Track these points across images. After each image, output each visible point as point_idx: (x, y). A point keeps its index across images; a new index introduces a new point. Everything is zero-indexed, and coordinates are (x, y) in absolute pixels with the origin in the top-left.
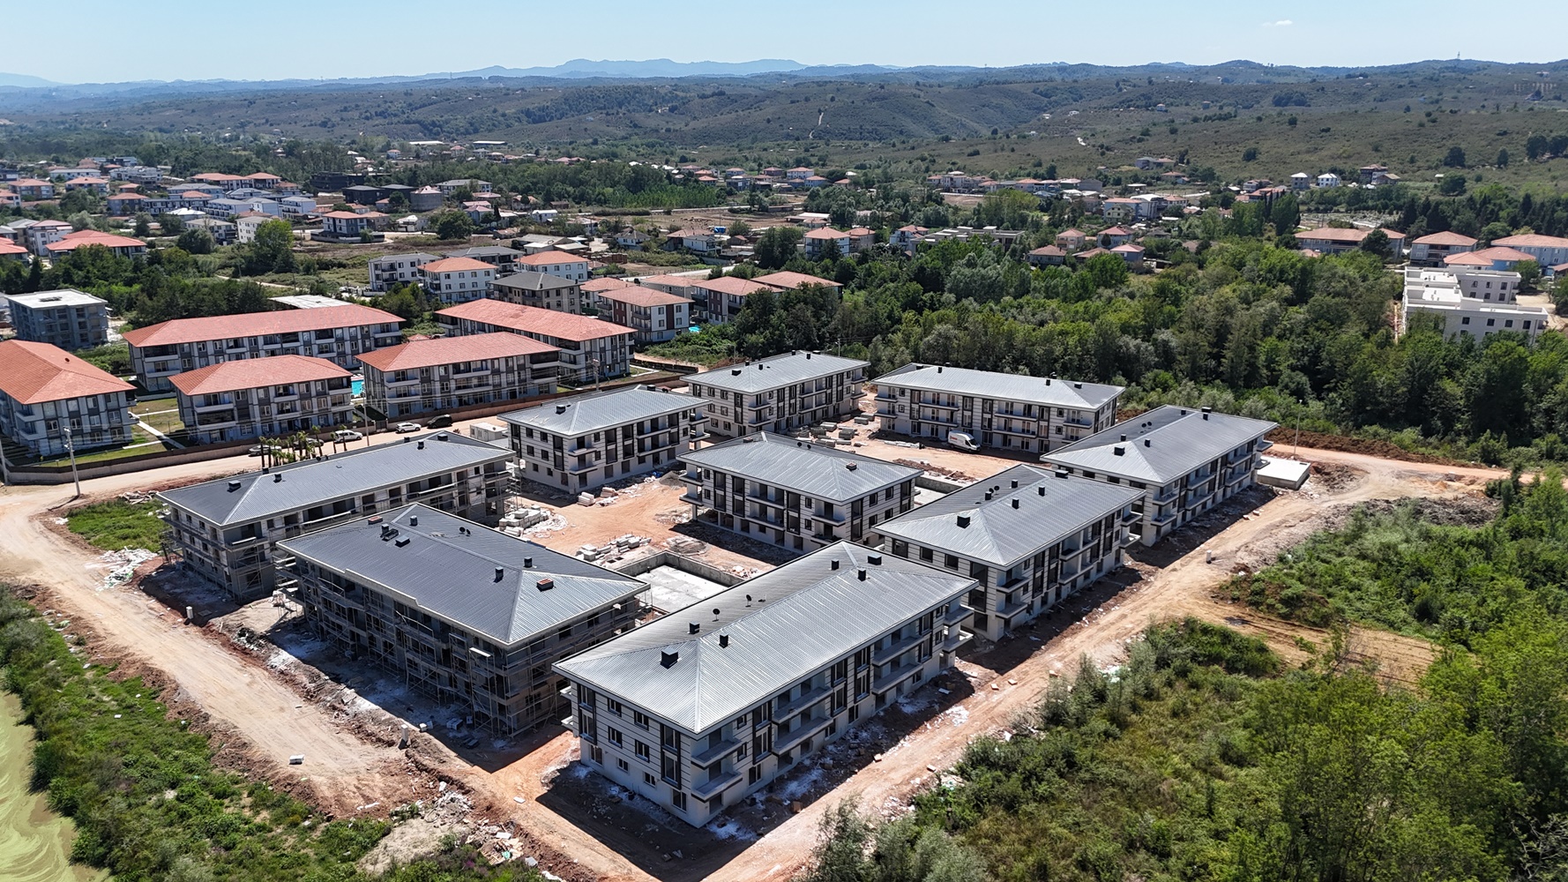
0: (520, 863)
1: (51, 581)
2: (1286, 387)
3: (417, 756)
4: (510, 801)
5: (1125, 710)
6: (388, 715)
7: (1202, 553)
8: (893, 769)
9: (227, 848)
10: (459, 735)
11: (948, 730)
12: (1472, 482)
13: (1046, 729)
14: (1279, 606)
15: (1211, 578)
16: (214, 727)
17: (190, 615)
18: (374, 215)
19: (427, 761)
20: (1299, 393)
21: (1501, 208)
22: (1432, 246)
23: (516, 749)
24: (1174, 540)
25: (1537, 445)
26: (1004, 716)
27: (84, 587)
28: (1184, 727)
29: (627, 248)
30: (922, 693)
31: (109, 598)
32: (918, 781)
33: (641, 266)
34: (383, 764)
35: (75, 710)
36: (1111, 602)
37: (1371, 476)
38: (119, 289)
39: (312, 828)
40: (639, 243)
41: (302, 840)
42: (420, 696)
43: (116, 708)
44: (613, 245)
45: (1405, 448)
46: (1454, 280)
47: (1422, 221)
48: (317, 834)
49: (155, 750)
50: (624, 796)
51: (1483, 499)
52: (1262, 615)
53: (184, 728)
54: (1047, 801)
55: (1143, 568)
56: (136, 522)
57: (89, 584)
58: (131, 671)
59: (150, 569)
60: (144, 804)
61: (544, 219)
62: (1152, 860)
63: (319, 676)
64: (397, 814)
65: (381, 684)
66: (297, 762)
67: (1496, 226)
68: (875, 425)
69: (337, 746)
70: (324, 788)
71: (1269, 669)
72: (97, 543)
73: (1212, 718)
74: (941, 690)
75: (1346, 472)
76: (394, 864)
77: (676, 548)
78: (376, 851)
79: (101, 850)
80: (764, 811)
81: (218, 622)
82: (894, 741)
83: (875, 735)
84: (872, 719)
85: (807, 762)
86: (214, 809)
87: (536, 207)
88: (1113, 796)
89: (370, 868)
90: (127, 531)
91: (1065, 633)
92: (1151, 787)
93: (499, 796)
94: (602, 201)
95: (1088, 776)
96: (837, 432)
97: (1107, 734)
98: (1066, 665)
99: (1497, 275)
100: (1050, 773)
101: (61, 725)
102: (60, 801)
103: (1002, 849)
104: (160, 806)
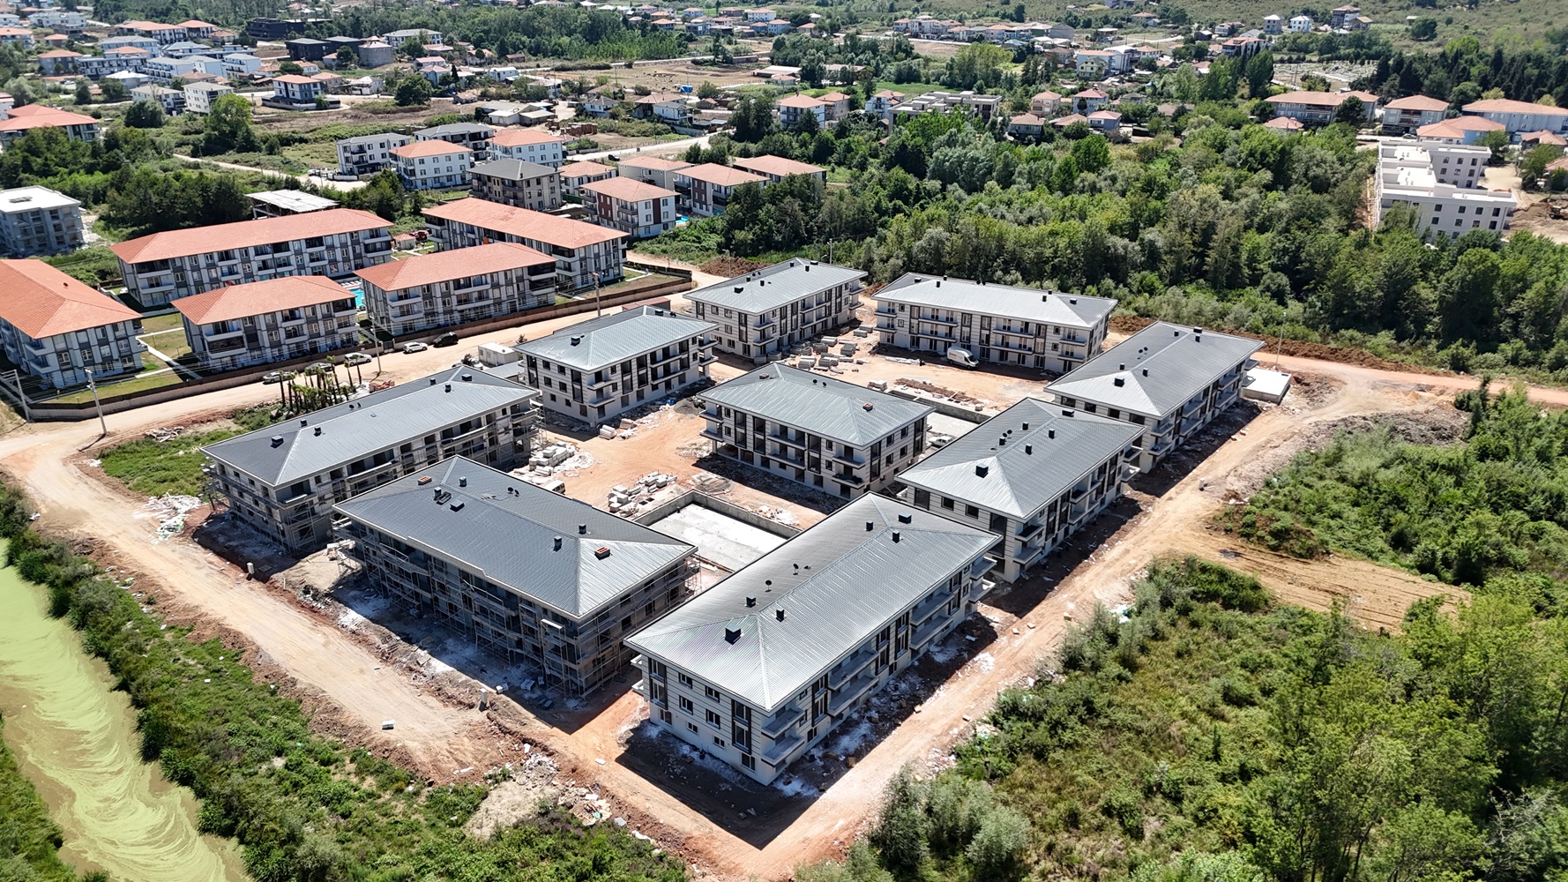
0: (610, 824)
1: (105, 534)
2: (1268, 288)
3: (499, 719)
4: (593, 763)
5: (1135, 652)
6: (464, 677)
7: (1195, 479)
8: (933, 720)
9: (344, 816)
10: (534, 696)
11: (978, 678)
12: (1442, 393)
13: (1065, 673)
14: (1268, 538)
15: (1204, 506)
16: (303, 691)
17: (251, 571)
18: (326, 76)
19: (509, 725)
20: (1279, 297)
21: (1472, 63)
22: (1405, 111)
23: (588, 709)
24: (1168, 466)
25: (1502, 351)
26: (1026, 661)
27: (138, 540)
28: (1189, 668)
29: (594, 115)
30: (951, 641)
31: (166, 551)
32: (956, 731)
33: (613, 136)
34: (468, 728)
35: (167, 678)
36: (1114, 536)
37: (1348, 387)
38: (83, 179)
39: (416, 794)
40: (607, 109)
41: (410, 806)
42: (489, 656)
43: (203, 672)
44: (581, 112)
45: (1379, 355)
46: (1426, 157)
47: (1394, 80)
48: (422, 800)
49: (254, 717)
50: (695, 755)
51: (1453, 411)
52: (1252, 546)
53: (273, 693)
54: (1072, 748)
55: (1142, 497)
56: (170, 464)
57: (143, 537)
58: (208, 632)
59: (199, 520)
60: (256, 773)
61: (503, 77)
62: (1168, 805)
63: (390, 637)
64: (490, 777)
65: (450, 643)
66: (389, 728)
67: (1467, 86)
68: (874, 338)
69: (421, 708)
70: (419, 753)
71: (1262, 605)
72: (137, 487)
73: (1213, 658)
74: (968, 637)
75: (1326, 383)
76: (497, 826)
77: (702, 486)
78: (478, 815)
79: (227, 822)
80: (823, 767)
81: (279, 577)
82: (931, 691)
83: (912, 685)
84: (908, 669)
85: (855, 716)
86: (324, 776)
87: (490, 62)
88: (1129, 740)
89: (477, 832)
90: (164, 474)
91: (1075, 572)
92: (1164, 731)
93: (581, 758)
94: (558, 53)
95: (1106, 722)
96: (838, 347)
97: (1120, 678)
98: (1078, 606)
99: (1468, 151)
100: (1073, 721)
101: (156, 693)
102: (176, 772)
103: (1035, 797)
104: (272, 775)
